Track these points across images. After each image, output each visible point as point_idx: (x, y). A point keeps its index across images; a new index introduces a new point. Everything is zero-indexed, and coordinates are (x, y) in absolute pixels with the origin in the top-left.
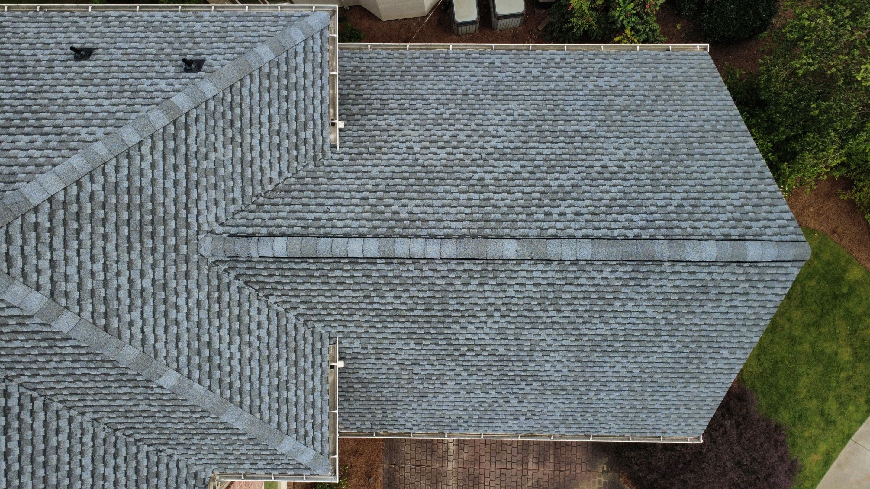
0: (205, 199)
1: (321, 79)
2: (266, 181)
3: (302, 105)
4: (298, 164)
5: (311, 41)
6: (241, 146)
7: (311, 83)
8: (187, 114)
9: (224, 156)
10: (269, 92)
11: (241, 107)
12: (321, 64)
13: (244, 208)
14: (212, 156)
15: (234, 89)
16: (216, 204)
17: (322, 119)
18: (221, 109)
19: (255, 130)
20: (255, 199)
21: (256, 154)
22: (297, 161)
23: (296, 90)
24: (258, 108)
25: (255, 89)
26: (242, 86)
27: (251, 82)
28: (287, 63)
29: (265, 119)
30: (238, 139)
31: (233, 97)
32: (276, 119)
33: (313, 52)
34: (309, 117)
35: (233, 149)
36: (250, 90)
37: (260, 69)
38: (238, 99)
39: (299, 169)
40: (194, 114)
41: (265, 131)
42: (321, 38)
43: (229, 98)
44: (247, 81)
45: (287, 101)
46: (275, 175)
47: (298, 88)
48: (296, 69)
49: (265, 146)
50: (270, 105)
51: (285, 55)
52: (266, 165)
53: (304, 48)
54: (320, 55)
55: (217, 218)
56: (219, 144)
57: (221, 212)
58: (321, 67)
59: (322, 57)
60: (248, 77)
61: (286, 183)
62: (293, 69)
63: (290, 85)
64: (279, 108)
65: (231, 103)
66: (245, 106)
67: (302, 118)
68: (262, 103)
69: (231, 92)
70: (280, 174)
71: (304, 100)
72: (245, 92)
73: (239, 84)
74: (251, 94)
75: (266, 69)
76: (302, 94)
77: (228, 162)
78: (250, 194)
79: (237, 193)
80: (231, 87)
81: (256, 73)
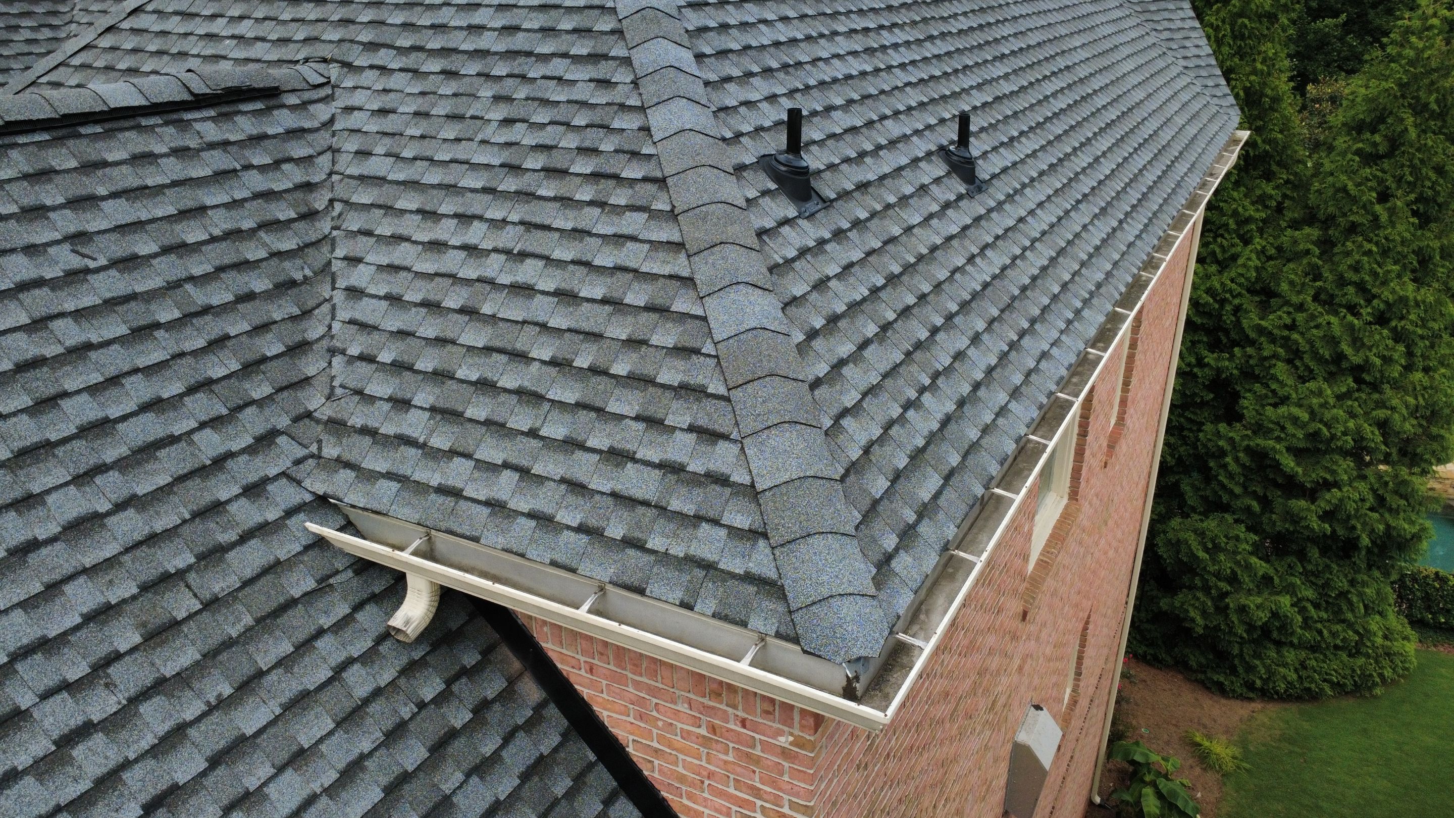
0: (408, 90)
1: (581, 529)
2: (361, 246)
3: (521, 420)
4: (352, 360)
5: (741, 521)
6: (485, 190)
7: (581, 476)
8: (627, 61)
9: (483, 142)
10: (604, 301)
11: (591, 203)
12: (639, 545)
13: (335, 178)
14: (498, 113)
15: (651, 188)
16: (383, 112)
17: (443, 490)
18: (607, 146)
19: (509, 238)
20: (338, 207)
21: (446, 231)
22: (362, 358)
23: (581, 405)
24: (568, 256)
25: (631, 255)
26: (654, 215)
27: (655, 245)
28: (685, 390)
29: (528, 272)
30: (510, 184)
31: (632, 182)
32: (515, 311)
33: (698, 519)
34: (470, 438)
35: (488, 166)
36: (634, 238)
37: (688, 281)
38: (620, 197)
39: (337, 361)
40: (622, 76)
41: (493, 266)
42: (748, 578)
43: (633, 171)
44: (665, 233)
45: (553, 363)
46: (360, 276)
47: (584, 416)
48: (653, 422)
49: (452, 261)
50: (565, 296)
51: (716, 387)
52: (403, 254)
53: (722, 480)
54: (678, 550)
55: (349, 110)
56: (518, 133)
57: (356, 120)
58: (629, 542)
59: (664, 558)
60: (676, 237)
61: (326, 308)
62: (652, 411)
63: (602, 383)
64: (543, 326)
65: (616, 177)
66: (590, 218)
67: (478, 410)
68: (581, 271)
69: (645, 179)
70: (354, 293)
71: (533, 433)
72: (633, 223)
73: (661, 205)
74: (620, 239)
75: (681, 305)
76: (556, 429)
77: (461, 152)
78: (354, 199)
79: (377, 166)
80: (661, 182)
81: (680, 265)
